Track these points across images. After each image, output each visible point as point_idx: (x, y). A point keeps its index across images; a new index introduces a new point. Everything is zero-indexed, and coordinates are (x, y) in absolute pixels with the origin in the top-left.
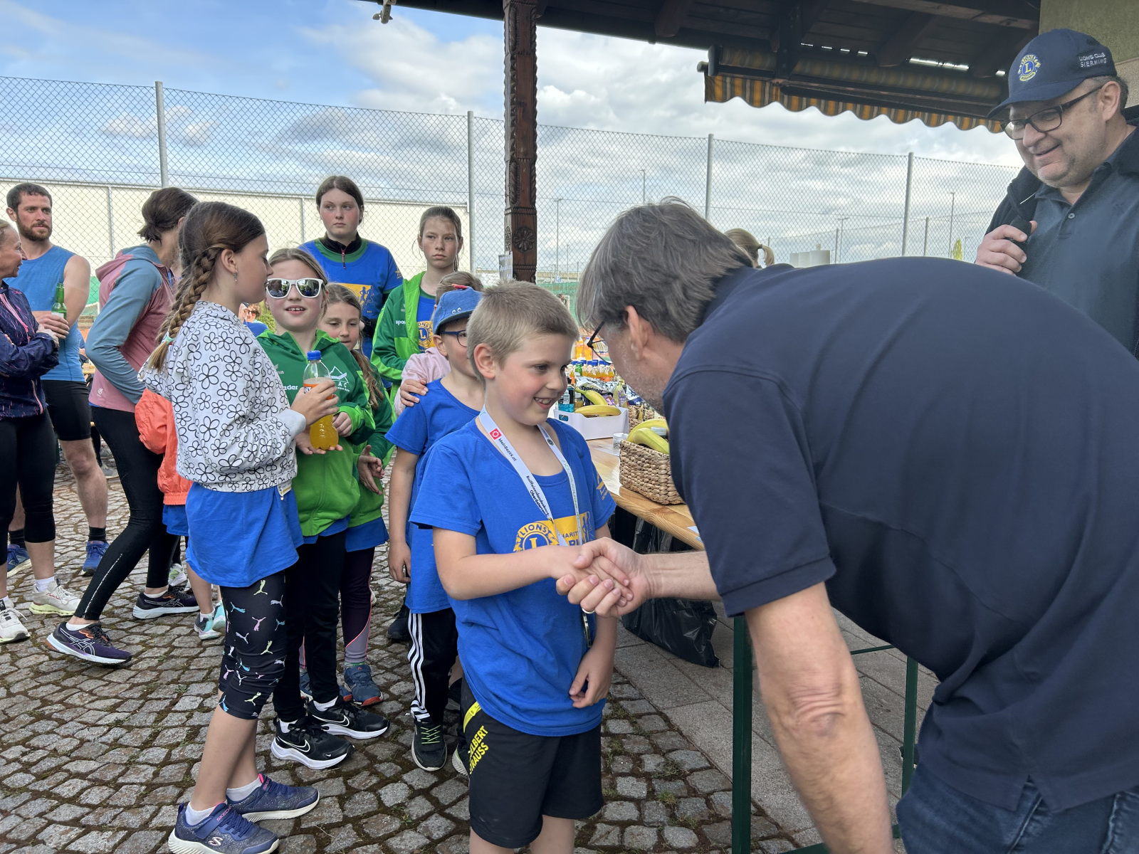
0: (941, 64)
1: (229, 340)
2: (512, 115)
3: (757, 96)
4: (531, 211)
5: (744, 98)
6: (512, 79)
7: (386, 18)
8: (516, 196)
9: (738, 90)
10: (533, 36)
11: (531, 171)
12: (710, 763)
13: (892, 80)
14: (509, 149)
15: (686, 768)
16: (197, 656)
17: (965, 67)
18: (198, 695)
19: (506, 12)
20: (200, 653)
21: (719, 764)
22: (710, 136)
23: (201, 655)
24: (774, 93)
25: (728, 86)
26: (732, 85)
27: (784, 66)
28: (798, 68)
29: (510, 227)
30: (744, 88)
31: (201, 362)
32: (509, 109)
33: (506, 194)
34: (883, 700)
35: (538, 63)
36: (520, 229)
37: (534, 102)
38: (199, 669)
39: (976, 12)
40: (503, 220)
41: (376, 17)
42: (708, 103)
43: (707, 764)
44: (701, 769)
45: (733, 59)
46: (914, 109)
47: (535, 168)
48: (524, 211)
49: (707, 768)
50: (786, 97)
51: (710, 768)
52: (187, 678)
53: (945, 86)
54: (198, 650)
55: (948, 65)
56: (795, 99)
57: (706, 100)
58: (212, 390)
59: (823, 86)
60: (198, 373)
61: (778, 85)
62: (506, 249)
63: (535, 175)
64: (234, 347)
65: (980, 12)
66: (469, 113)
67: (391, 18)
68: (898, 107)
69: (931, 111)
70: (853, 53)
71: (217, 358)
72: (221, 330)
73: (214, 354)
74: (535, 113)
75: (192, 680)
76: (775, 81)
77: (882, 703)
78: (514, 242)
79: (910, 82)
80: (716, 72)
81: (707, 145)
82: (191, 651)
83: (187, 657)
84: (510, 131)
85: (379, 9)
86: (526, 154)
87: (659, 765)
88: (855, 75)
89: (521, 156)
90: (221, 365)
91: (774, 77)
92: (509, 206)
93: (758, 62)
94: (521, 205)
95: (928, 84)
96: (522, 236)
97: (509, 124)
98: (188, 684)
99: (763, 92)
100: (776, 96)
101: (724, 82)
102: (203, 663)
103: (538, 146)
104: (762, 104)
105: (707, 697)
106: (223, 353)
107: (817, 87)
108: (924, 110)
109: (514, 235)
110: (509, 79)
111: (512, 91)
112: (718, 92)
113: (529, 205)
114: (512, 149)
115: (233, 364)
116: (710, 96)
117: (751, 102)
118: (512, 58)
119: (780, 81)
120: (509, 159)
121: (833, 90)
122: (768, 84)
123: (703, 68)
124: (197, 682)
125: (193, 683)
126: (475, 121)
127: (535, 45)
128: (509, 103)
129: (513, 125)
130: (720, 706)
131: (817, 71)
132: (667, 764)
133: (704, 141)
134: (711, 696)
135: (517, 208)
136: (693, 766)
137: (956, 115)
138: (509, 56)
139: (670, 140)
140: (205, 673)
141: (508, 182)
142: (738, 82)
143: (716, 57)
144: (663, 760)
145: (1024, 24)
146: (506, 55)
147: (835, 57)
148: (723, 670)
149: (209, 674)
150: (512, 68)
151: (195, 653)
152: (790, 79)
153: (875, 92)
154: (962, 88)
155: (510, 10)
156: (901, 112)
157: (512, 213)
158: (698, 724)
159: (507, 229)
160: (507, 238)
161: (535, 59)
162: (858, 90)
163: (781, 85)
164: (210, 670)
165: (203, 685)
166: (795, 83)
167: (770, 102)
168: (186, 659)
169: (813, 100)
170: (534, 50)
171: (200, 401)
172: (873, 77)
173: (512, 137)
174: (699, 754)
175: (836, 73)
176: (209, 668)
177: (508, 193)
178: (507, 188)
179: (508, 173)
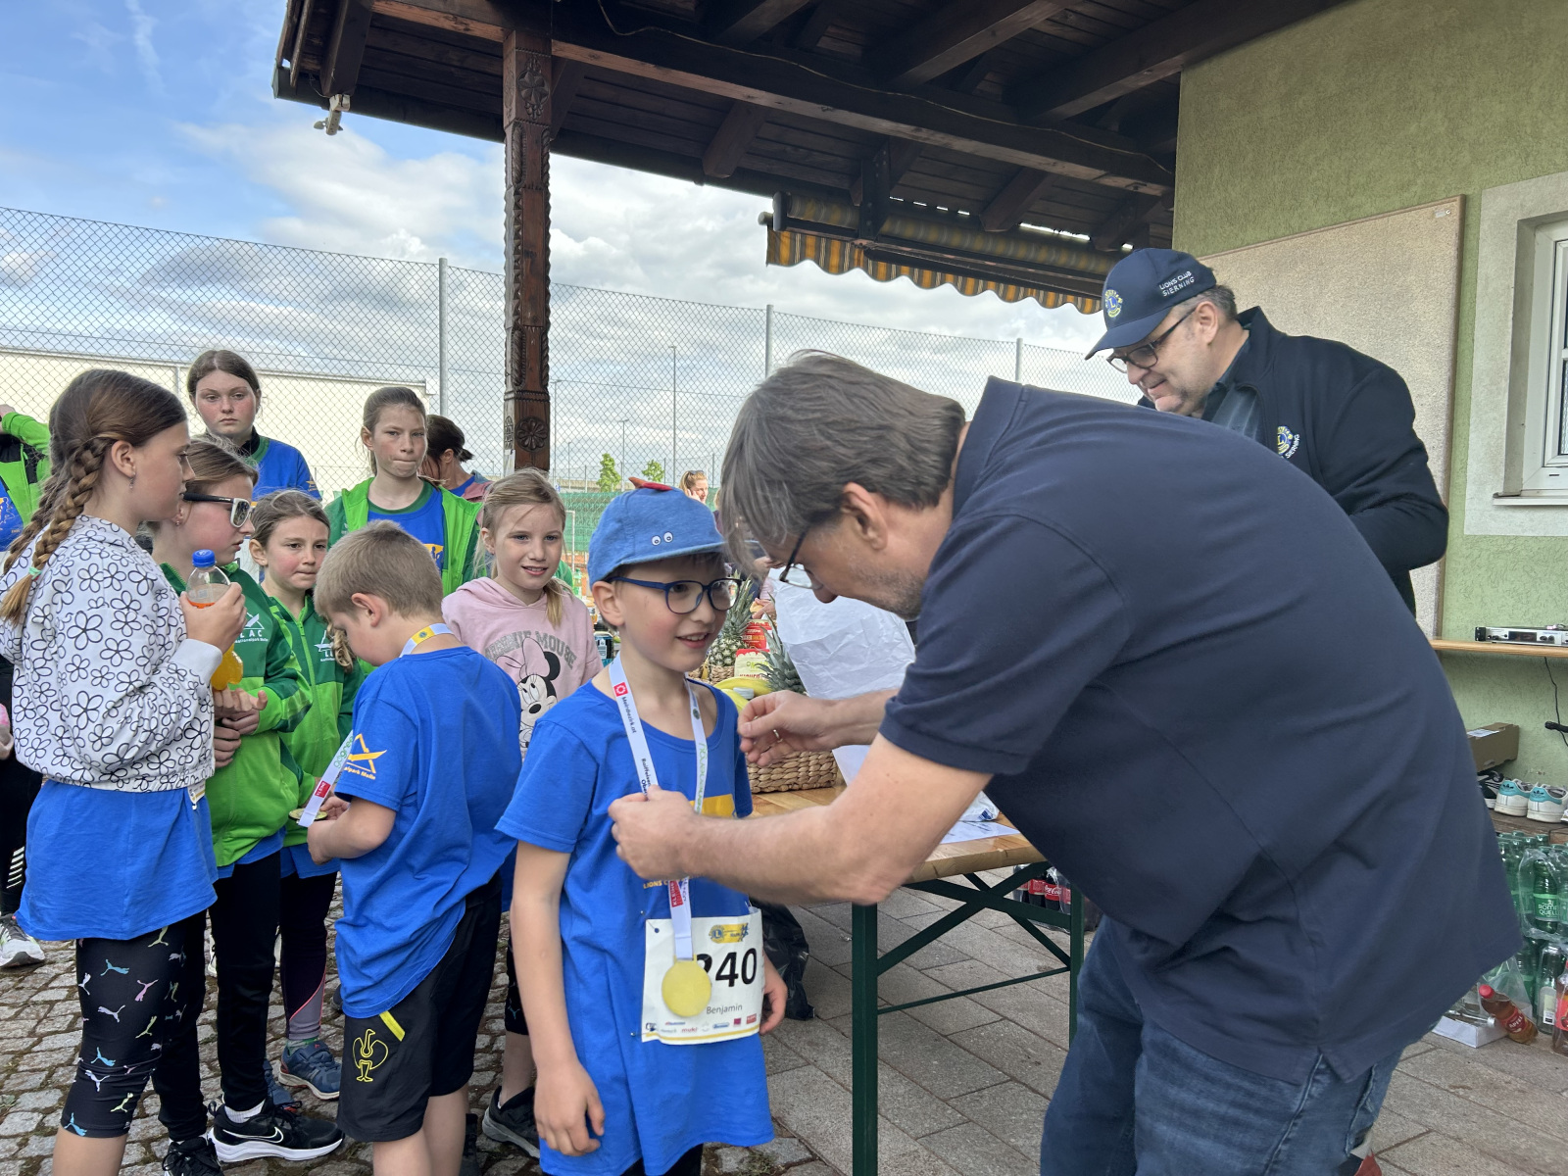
0: (1056, 232)
1: (120, 576)
2: (515, 268)
3: (835, 261)
4: (543, 397)
5: (817, 262)
6: (517, 221)
7: (333, 128)
8: (521, 376)
9: (810, 251)
10: (545, 166)
11: (542, 343)
12: (811, 1153)
13: (1000, 248)
14: (511, 313)
15: (780, 1162)
16: (29, 1051)
17: (1085, 238)
18: (34, 1110)
19: (509, 132)
20: (34, 1045)
21: (824, 1153)
22: (769, 307)
23: (36, 1049)
24: (856, 257)
25: (798, 244)
26: (803, 244)
27: (869, 223)
28: (886, 227)
29: (513, 417)
30: (818, 248)
31: (74, 609)
32: (512, 259)
33: (506, 374)
34: (1029, 1050)
35: (551, 201)
36: (526, 420)
37: (547, 251)
38: (34, 1071)
39: (1098, 172)
40: (502, 408)
41: (319, 126)
42: (770, 265)
43: (808, 1154)
44: (800, 1163)
45: (803, 211)
46: (1027, 285)
47: (547, 339)
48: (533, 396)
49: (808, 1161)
50: (870, 262)
51: (812, 1160)
52: (15, 1085)
53: (1063, 259)
54: (31, 1041)
55: (1065, 234)
56: (882, 266)
57: (767, 263)
58: (92, 651)
59: (915, 250)
60: (68, 626)
61: (861, 247)
62: (506, 447)
63: (547, 349)
64: (127, 584)
65: (1103, 172)
66: (441, 260)
67: (340, 129)
68: (1008, 281)
69: (1047, 289)
70: (953, 213)
71: (100, 602)
72: (109, 560)
73: (95, 597)
74: (547, 265)
75: (22, 1087)
76: (858, 242)
77: (1029, 1053)
78: (517, 437)
79: (1022, 252)
80: (783, 228)
81: (765, 319)
82: (19, 1042)
83: (12, 1052)
84: (513, 288)
85: (322, 115)
86: (535, 319)
87: (741, 1162)
88: (956, 240)
89: (528, 323)
90: (108, 613)
91: (857, 237)
92: (510, 389)
93: (836, 216)
94: (529, 388)
95: (1043, 255)
96: (530, 429)
97: (512, 280)
98: (18, 1094)
99: (842, 255)
100: (859, 260)
101: (793, 240)
102: (41, 1060)
103: (552, 310)
104: (840, 270)
105: (801, 1061)
106: (109, 594)
107: (910, 253)
108: (1039, 288)
109: (518, 427)
110: (512, 220)
111: (517, 236)
112: (785, 252)
113: (539, 389)
114: (516, 313)
115: (126, 611)
116: (773, 257)
117: (826, 268)
118: (516, 193)
119: (864, 242)
120: (510, 325)
121: (930, 257)
122: (848, 245)
123: (767, 220)
124: (31, 1090)
125: (24, 1091)
126: (449, 271)
127: (548, 177)
128: (512, 252)
129: (516, 280)
130: (819, 1073)
131: (909, 231)
132: (753, 1160)
133: (761, 314)
134: (805, 1059)
135: (522, 391)
136: (789, 1159)
137: (1076, 295)
138: (512, 190)
139: (717, 310)
140: (43, 1075)
141: (509, 357)
142: (811, 241)
143: (784, 206)
144: (747, 1154)
145: (1153, 190)
146: (508, 188)
147: (930, 216)
148: (820, 1024)
149: (49, 1076)
150: (517, 206)
151: (25, 1046)
152: (876, 241)
153: (979, 262)
154: (1083, 263)
155: (513, 130)
156: (1012, 288)
157: (515, 398)
158: (791, 1099)
159: (507, 420)
160: (507, 431)
161: (547, 195)
162: (959, 258)
163: (865, 247)
164: (52, 1071)
165: (42, 1094)
166: (881, 246)
167: (850, 268)
168: (11, 1056)
169: (905, 268)
170: (546, 184)
171: (71, 668)
172: (978, 244)
173: (516, 296)
174: (796, 1141)
175: (933, 235)
176: (50, 1068)
177: (509, 371)
178: (509, 364)
179: (509, 344)
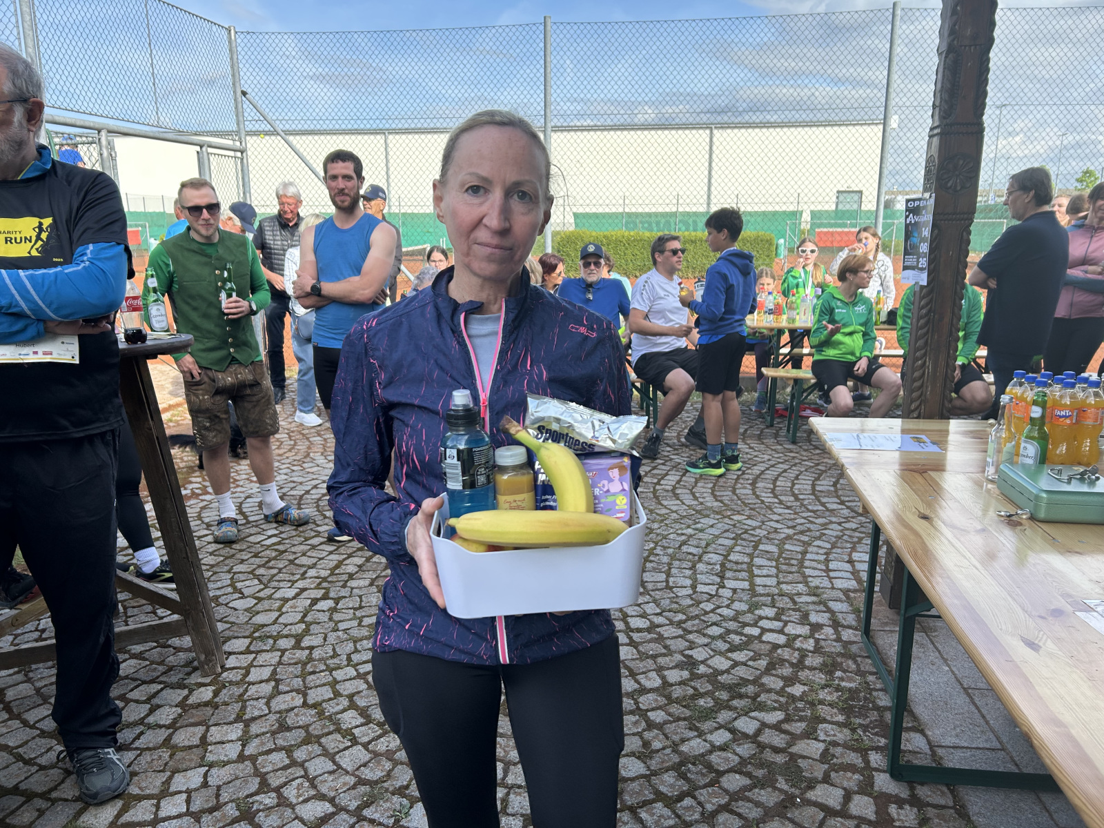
4: (974, 128)
8: (951, 107)
11: (982, 63)
14: (946, 34)
29: (936, 156)
33: (934, 106)
36: (952, 158)
40: (924, 146)
47: (988, 60)
48: (963, 129)
62: (925, 190)
63: (988, 70)
66: (895, 4)
78: (939, 179)
86: (975, 37)
89: (967, 42)
92: (937, 124)
94: (959, 121)
96: (955, 168)
109: (941, 167)
113: (972, 119)
114: (952, 32)
120: (944, 48)
135: (951, 125)
141: (939, 85)
157: (941, 134)
159: (929, 160)
160: (928, 173)
177: (937, 104)
178: (938, 95)
179: (941, 70)
